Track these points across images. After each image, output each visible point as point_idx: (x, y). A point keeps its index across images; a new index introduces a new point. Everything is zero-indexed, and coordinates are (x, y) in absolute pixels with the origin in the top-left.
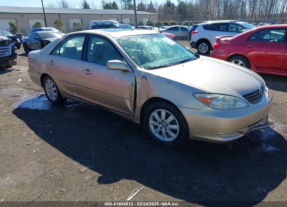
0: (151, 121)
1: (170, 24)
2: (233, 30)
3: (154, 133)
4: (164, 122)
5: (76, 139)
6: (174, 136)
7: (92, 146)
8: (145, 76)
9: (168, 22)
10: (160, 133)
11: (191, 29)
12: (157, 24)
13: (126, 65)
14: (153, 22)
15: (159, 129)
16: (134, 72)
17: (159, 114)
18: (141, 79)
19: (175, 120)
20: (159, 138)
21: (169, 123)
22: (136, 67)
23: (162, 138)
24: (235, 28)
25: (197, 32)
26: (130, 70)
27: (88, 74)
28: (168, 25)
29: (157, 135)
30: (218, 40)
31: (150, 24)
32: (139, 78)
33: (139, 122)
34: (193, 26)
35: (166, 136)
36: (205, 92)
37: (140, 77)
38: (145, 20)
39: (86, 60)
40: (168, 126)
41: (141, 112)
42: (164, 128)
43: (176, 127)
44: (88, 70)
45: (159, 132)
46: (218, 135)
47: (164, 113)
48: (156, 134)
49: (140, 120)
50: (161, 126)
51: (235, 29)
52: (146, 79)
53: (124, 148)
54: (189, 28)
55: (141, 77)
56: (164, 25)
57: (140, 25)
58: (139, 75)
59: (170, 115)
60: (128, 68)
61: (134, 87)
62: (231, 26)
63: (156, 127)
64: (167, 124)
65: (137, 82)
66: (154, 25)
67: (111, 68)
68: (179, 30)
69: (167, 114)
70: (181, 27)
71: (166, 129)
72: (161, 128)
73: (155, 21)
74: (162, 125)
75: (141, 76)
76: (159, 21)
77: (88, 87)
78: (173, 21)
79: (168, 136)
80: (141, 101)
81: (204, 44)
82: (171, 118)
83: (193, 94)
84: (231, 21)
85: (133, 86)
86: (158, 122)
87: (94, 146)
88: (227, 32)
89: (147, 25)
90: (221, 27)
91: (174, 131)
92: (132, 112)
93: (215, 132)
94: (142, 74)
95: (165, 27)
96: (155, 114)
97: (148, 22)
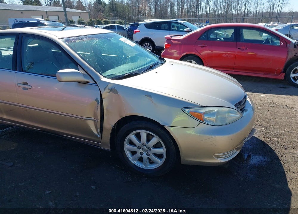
0: (127, 146)
1: (103, 22)
2: (174, 28)
3: (132, 161)
4: (145, 145)
5: (20, 184)
6: (160, 162)
7: (47, 192)
8: (114, 89)
9: (101, 20)
10: (141, 160)
11: (128, 28)
12: (89, 22)
13: (83, 74)
14: (84, 20)
15: (138, 155)
16: (96, 83)
17: (138, 136)
18: (109, 92)
19: (160, 142)
20: (139, 166)
21: (152, 147)
22: (99, 78)
23: (143, 166)
24: (176, 26)
25: (139, 31)
26: (90, 80)
27: (26, 89)
28: (102, 24)
29: (137, 163)
30: (168, 39)
31: (81, 23)
32: (105, 92)
33: (108, 149)
34: (130, 25)
35: (148, 162)
36: (197, 105)
37: (107, 90)
38: (76, 19)
39: (22, 70)
40: (150, 150)
41: (111, 135)
42: (145, 154)
43: (162, 151)
44: (26, 84)
45: (139, 158)
46: (216, 156)
47: (144, 135)
48: (135, 162)
49: (110, 145)
50: (141, 151)
51: (176, 28)
52: (117, 93)
53: (94, 188)
54: (127, 27)
55: (109, 91)
56: (97, 24)
57: (72, 23)
58: (105, 88)
59: (153, 136)
60: (88, 79)
61: (100, 104)
62: (173, 24)
63: (133, 153)
64: (149, 148)
65: (103, 96)
66: (86, 24)
67: (63, 80)
68: (116, 29)
69: (148, 135)
70: (117, 26)
71: (148, 155)
72: (142, 154)
73: (87, 20)
74: (143, 149)
75: (109, 89)
76: (92, 20)
77: (28, 106)
78: (106, 19)
79: (151, 162)
80: (111, 122)
81: (148, 44)
82: (155, 140)
83: (183, 109)
84: (172, 20)
85: (98, 103)
86: (137, 146)
87: (50, 192)
88: (170, 31)
89: (79, 23)
90: (163, 25)
91: (160, 156)
92: (99, 136)
93: (212, 154)
94: (110, 87)
95: (99, 25)
96: (132, 136)
97: (79, 20)
